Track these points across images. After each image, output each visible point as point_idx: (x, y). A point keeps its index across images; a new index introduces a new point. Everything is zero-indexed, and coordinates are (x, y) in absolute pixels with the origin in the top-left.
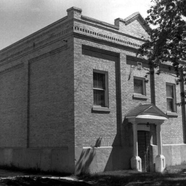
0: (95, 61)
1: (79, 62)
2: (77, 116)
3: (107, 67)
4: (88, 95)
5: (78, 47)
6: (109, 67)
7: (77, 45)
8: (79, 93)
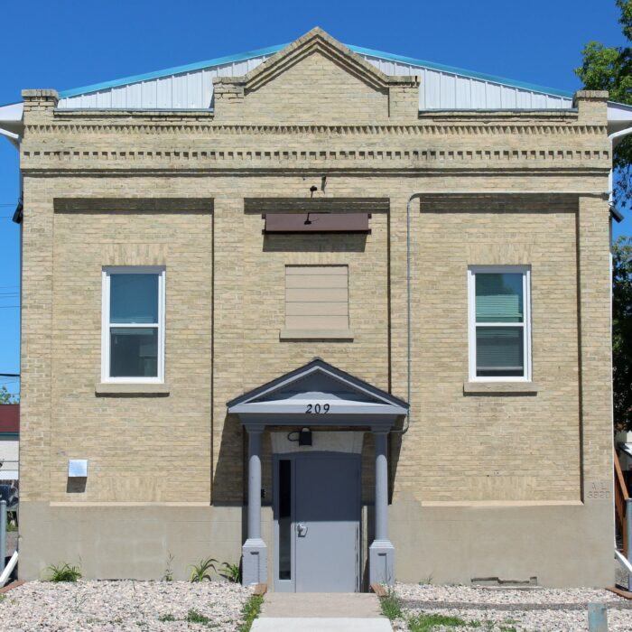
0: (111, 241)
1: (42, 254)
2: (31, 414)
3: (161, 249)
4: (79, 347)
5: (40, 211)
6: (170, 248)
7: (35, 205)
8: (39, 346)
